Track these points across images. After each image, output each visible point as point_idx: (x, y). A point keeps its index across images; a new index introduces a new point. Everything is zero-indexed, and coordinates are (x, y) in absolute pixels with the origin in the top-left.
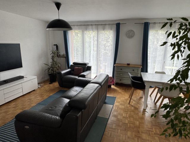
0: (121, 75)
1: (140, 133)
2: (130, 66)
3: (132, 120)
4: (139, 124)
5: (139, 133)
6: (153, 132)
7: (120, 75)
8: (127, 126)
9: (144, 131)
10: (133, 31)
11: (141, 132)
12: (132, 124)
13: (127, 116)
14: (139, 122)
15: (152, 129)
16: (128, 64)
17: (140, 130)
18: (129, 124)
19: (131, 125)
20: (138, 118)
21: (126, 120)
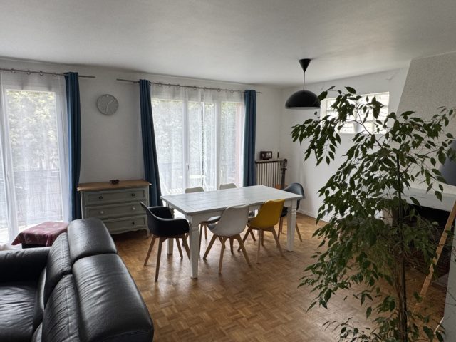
0: (102, 212)
1: (227, 334)
2: (120, 185)
3: (192, 316)
4: (210, 315)
5: (225, 335)
6: (243, 317)
7: (101, 214)
8: (193, 334)
9: (229, 327)
10: (114, 98)
11: (226, 330)
12: (197, 324)
13: (174, 313)
14: (208, 312)
15: (238, 312)
16: (115, 182)
17: (221, 328)
18: (191, 328)
19: (197, 326)
20: (197, 304)
21: (181, 323)
